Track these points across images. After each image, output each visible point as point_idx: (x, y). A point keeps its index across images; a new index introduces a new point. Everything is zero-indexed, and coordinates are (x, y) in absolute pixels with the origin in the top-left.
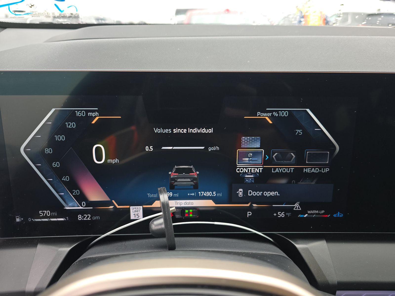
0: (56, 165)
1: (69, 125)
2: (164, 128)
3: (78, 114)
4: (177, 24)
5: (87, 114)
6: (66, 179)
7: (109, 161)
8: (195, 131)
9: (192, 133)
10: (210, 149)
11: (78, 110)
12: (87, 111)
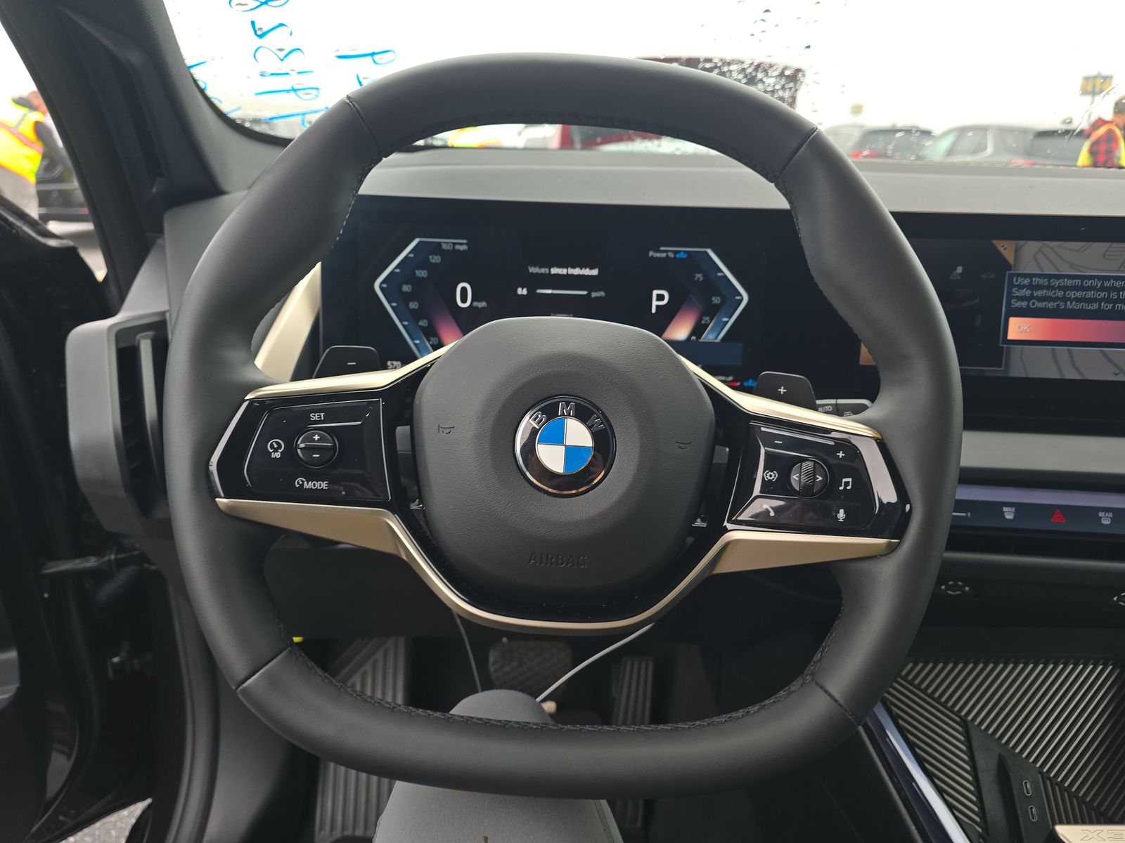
0: (413, 305)
1: (433, 258)
2: (540, 267)
3: (444, 246)
4: (524, 149)
5: (454, 247)
6: (423, 323)
7: (475, 304)
8: (577, 271)
9: (572, 275)
10: (594, 295)
11: (444, 243)
12: (454, 244)
